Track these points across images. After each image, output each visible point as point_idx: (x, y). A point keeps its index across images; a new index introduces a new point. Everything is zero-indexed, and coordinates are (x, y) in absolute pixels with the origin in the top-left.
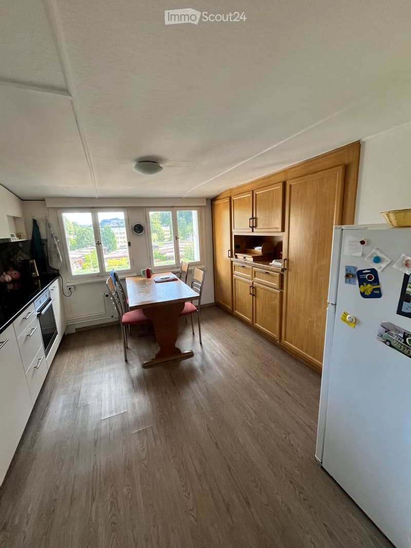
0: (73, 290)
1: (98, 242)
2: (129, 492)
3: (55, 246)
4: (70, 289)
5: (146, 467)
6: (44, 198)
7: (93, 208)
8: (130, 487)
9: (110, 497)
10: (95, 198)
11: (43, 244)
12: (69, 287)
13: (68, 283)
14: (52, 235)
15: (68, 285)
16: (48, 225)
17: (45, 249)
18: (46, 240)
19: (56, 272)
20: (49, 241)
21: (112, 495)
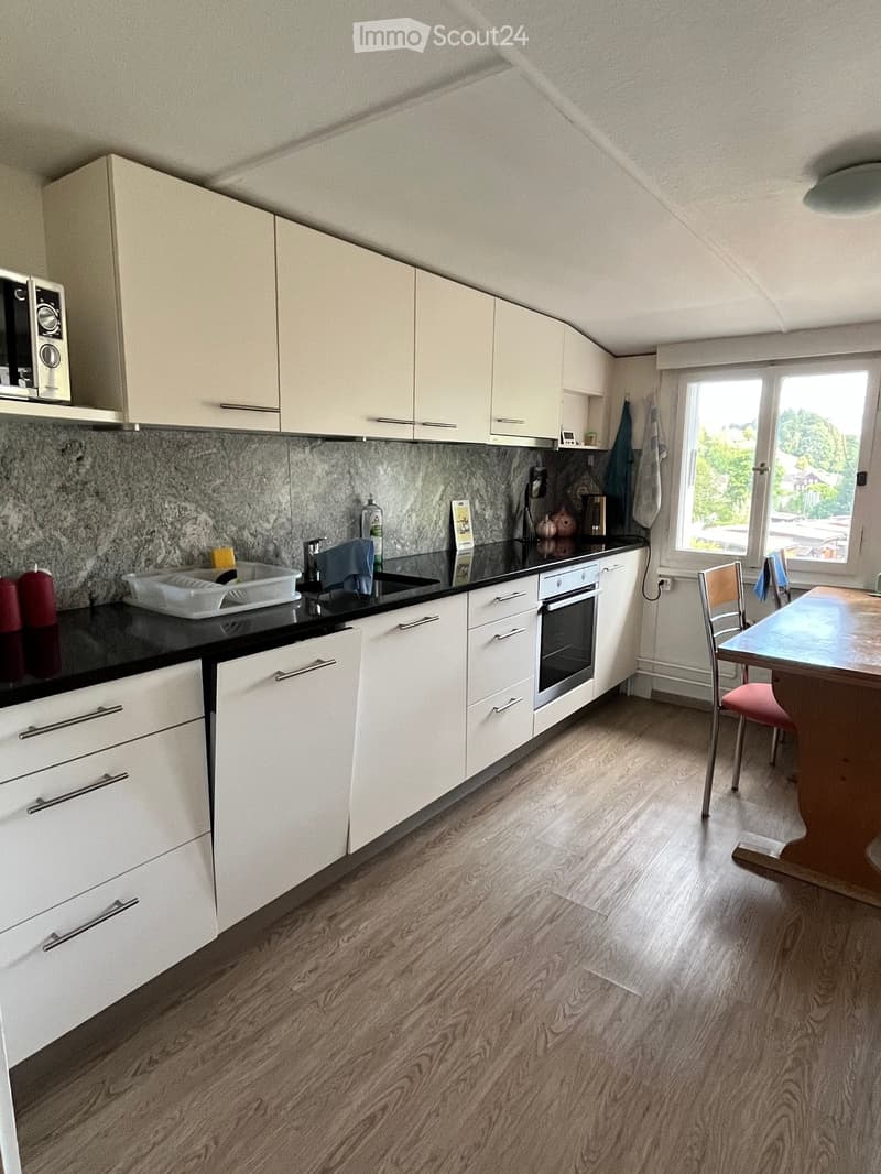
0: (668, 589)
1: (763, 465)
2: (479, 1054)
3: (653, 466)
4: (662, 583)
5: (546, 1049)
6: (655, 346)
7: (772, 363)
8: (488, 1048)
9: (451, 1026)
10: (780, 332)
11: (631, 462)
12: (660, 579)
13: (663, 568)
14: (653, 439)
15: (660, 571)
16: (653, 415)
17: (633, 473)
18: (640, 452)
19: (643, 533)
20: (644, 453)
21: (455, 1026)
